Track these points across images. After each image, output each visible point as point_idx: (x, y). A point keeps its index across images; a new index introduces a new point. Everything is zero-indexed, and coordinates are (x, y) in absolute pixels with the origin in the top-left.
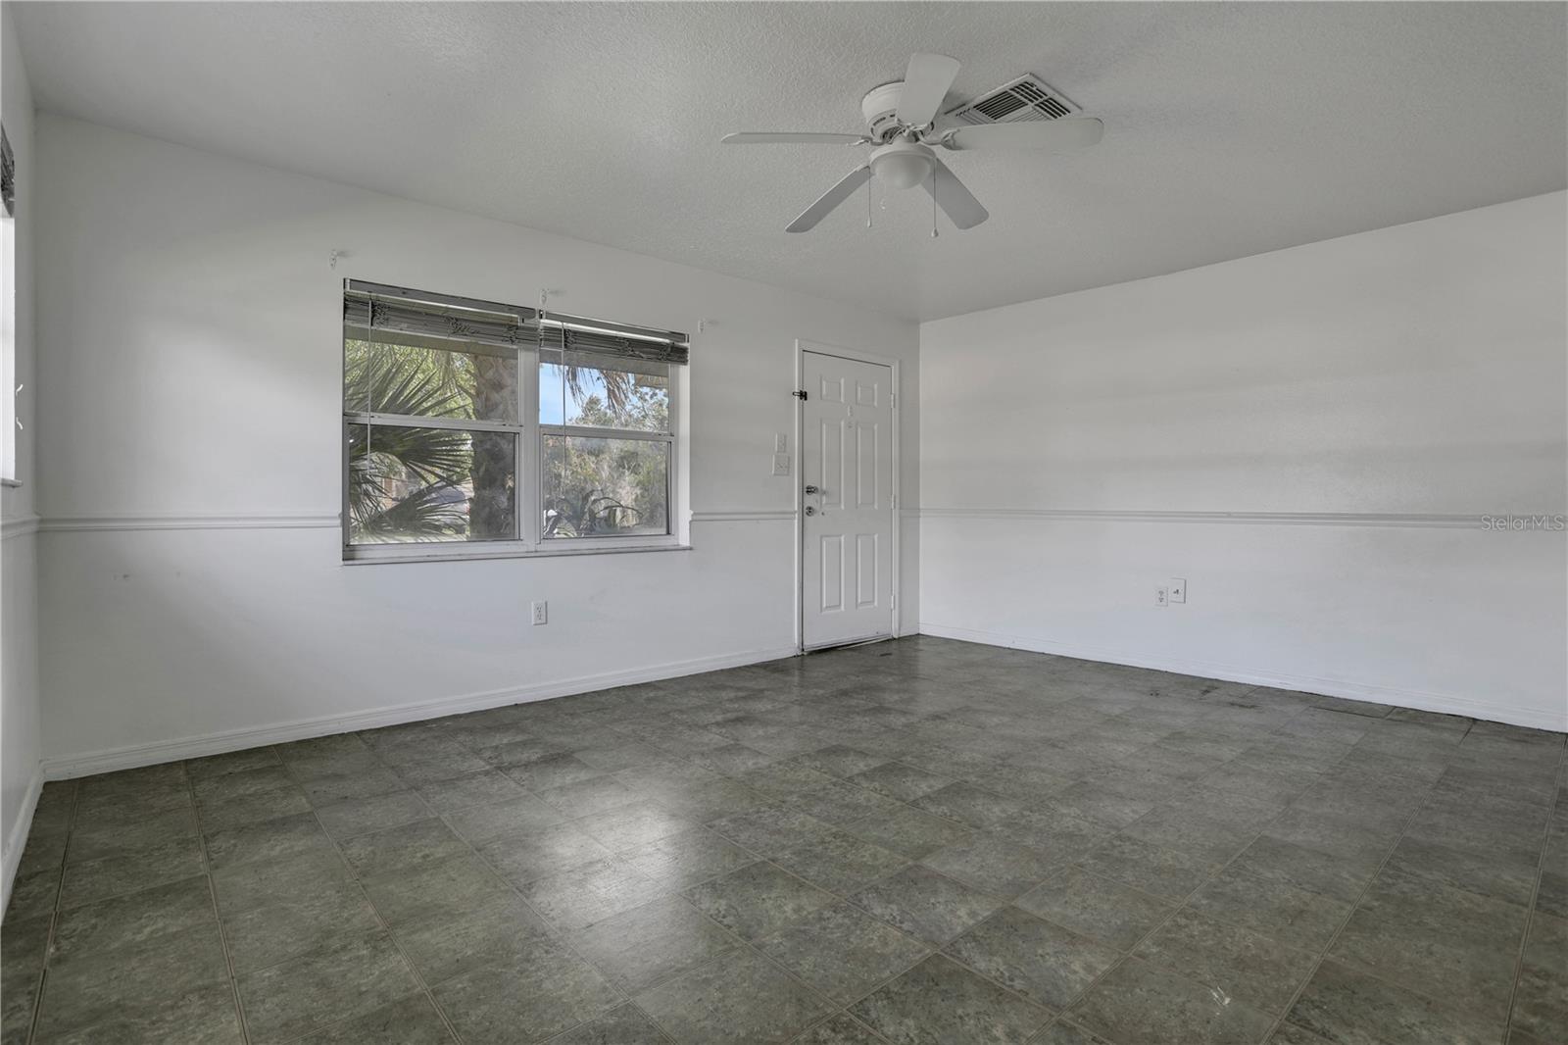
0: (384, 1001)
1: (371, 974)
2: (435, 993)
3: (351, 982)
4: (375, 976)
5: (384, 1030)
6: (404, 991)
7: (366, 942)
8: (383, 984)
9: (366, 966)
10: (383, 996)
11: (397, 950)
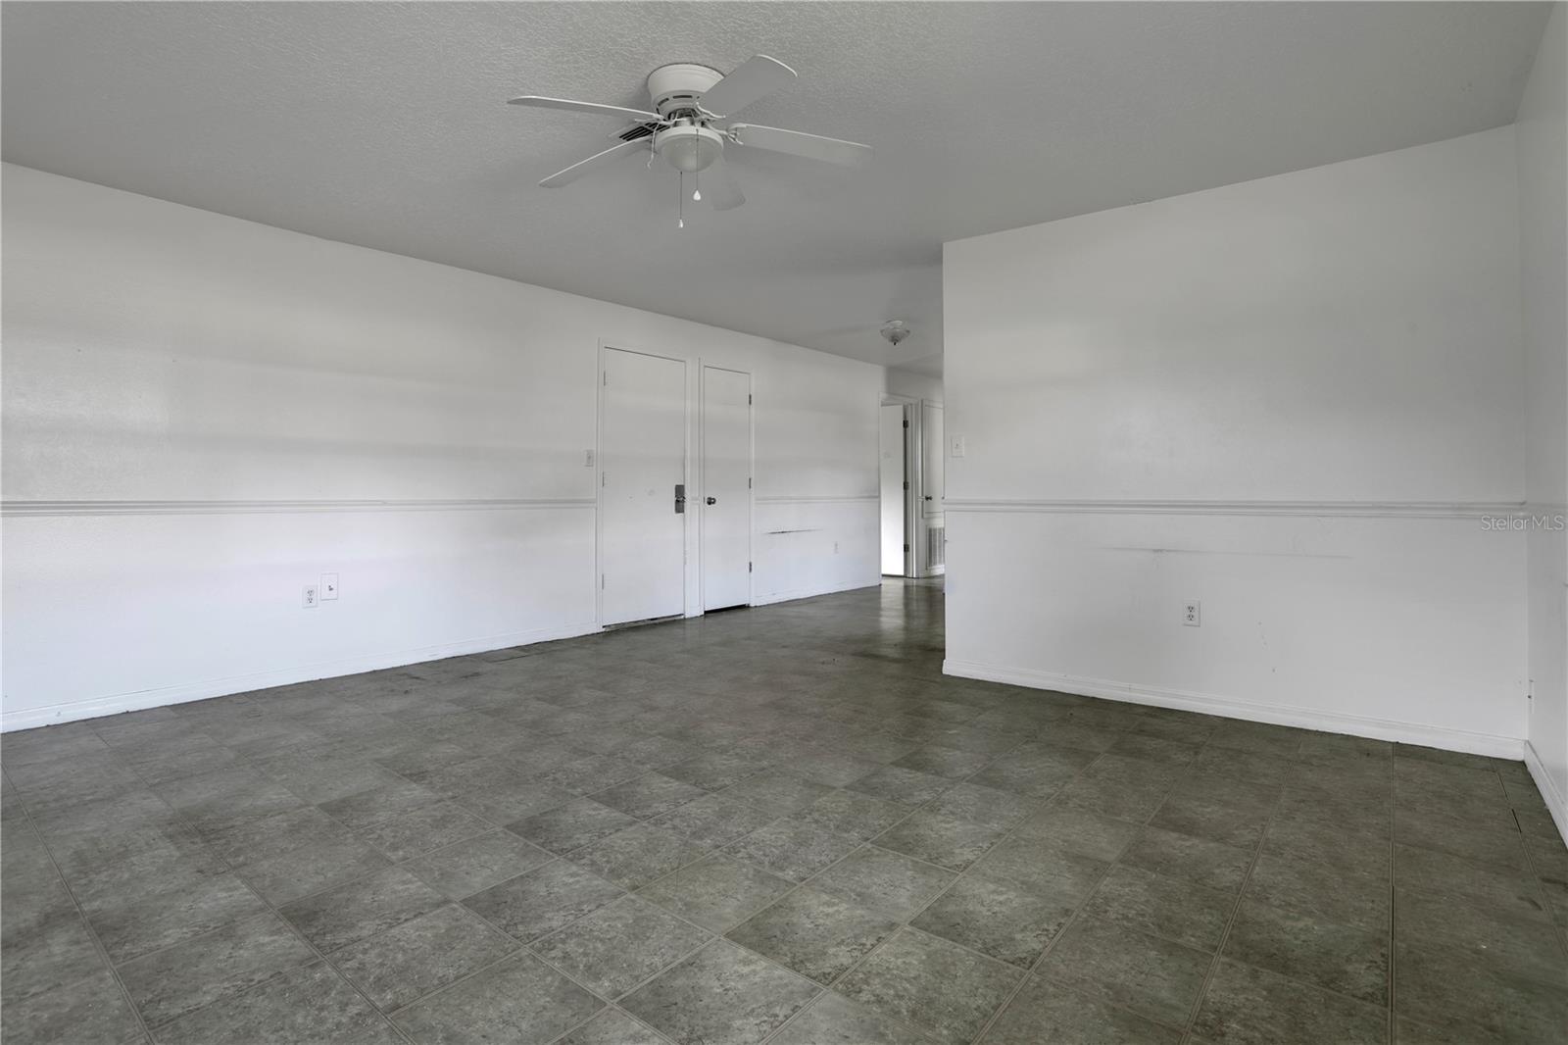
0: (1257, 971)
1: (1247, 999)
2: (1215, 948)
3: (1270, 1006)
4: (1245, 996)
5: (1275, 954)
6: (1235, 966)
7: (1223, 1035)
8: (1245, 984)
9: (1245, 1011)
10: (1254, 976)
11: (1205, 1002)
